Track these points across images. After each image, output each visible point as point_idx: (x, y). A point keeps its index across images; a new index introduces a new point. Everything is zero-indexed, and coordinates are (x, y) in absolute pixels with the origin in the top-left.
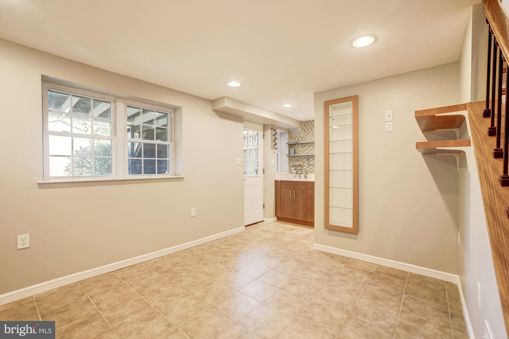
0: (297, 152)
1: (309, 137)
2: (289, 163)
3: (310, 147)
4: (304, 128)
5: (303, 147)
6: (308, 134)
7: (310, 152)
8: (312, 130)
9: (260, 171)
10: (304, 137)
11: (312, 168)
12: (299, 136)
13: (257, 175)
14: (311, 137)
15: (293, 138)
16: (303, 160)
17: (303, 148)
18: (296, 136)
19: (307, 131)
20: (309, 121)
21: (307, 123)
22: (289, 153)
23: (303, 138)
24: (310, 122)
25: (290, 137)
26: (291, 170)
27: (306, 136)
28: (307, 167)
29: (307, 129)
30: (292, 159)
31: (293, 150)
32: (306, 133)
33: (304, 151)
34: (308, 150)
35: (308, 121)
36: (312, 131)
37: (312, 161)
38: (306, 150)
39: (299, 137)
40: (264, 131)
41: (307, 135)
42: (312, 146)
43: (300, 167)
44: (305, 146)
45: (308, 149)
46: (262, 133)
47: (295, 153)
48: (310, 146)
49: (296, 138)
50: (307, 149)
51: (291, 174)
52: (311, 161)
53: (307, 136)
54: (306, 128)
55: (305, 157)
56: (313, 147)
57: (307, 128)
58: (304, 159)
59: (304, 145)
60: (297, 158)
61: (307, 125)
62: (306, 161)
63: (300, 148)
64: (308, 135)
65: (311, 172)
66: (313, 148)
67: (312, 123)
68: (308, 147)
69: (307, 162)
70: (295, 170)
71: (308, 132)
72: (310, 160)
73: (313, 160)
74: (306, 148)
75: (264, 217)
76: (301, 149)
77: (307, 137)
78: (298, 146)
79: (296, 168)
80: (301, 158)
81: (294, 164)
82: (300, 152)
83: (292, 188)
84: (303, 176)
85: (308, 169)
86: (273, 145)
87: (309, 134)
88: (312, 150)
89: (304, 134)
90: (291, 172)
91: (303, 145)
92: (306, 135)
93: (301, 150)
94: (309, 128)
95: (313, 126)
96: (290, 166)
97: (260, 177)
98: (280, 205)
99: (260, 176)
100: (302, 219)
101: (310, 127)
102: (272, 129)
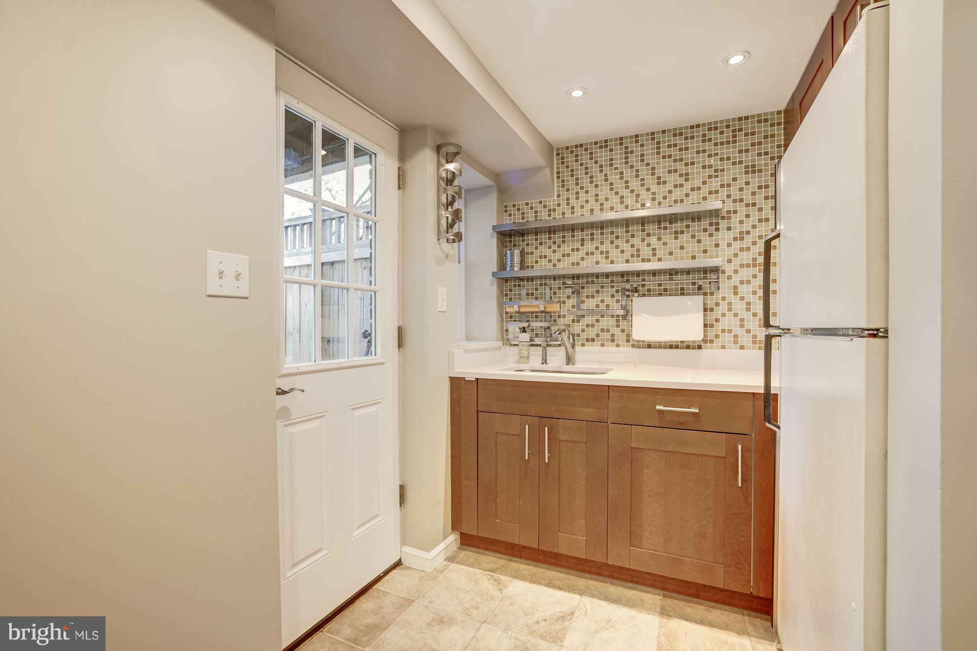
0: (532, 262)
1: (582, 207)
2: (501, 306)
3: (582, 245)
4: (558, 173)
5: (554, 243)
6: (577, 193)
7: (583, 264)
8: (591, 177)
9: (385, 339)
10: (559, 205)
11: (593, 326)
12: (540, 202)
13: (369, 357)
14: (588, 207)
15: (513, 211)
16: (555, 293)
17: (554, 247)
18: (527, 204)
19: (571, 182)
20: (581, 145)
21: (572, 152)
22: (502, 266)
23: (554, 210)
24: (586, 150)
25: (504, 210)
26: (507, 331)
27: (568, 204)
28: (573, 321)
29: (572, 176)
30: (511, 290)
31: (517, 252)
32: (568, 190)
33: (559, 260)
34: (575, 257)
35: (576, 146)
36: (591, 182)
37: (593, 297)
38: (568, 255)
39: (539, 208)
40: (403, 155)
41: (572, 198)
42: (592, 239)
43: (541, 321)
44: (564, 242)
45: (578, 250)
46: (394, 165)
47: (523, 266)
48: (583, 240)
49: (526, 209)
50: (573, 250)
51: (508, 348)
52: (588, 297)
53: (573, 201)
54: (566, 173)
55: (564, 283)
56: (596, 243)
57: (572, 171)
58: (559, 288)
59: (559, 238)
60: (530, 286)
61: (570, 159)
62: (569, 297)
63: (544, 250)
64: (577, 198)
65: (588, 340)
66: (597, 248)
67: (591, 153)
68: (577, 245)
69: (573, 301)
70: (524, 330)
71: (577, 189)
72: (585, 292)
73: (598, 292)
74: (568, 246)
75: (404, 542)
76: (548, 252)
77: (573, 208)
78: (536, 240)
79: (525, 325)
80: (546, 285)
81: (522, 310)
82: (543, 262)
83: (532, 413)
84: (556, 357)
85: (577, 328)
86: (444, 222)
87: (582, 195)
88: (592, 253)
89: (559, 196)
90: (507, 342)
91: (557, 237)
92: (568, 199)
93: (545, 257)
94: (580, 173)
95: (596, 162)
96: (505, 317)
97: (383, 363)
98: (474, 483)
99: (382, 361)
100: (581, 555)
101: (587, 168)
102: (438, 149)
